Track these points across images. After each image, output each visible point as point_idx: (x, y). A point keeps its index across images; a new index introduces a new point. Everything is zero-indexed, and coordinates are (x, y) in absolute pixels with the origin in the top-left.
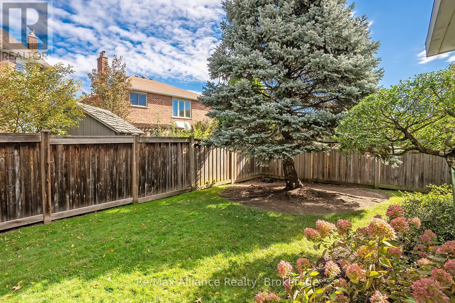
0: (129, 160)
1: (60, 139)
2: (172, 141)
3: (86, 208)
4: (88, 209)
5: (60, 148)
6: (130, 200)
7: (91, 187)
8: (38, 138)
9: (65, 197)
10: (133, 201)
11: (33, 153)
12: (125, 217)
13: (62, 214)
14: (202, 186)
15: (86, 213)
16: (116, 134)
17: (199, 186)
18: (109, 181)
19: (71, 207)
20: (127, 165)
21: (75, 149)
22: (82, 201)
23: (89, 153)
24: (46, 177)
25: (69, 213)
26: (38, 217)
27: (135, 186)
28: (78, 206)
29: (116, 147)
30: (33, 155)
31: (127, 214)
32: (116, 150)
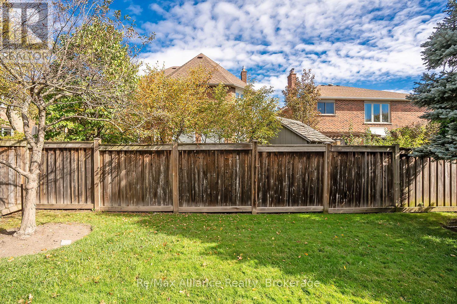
0: (321, 168)
1: (264, 148)
2: (369, 150)
3: (281, 208)
4: (283, 209)
5: (264, 155)
6: (320, 208)
7: (286, 190)
8: (250, 147)
9: (267, 196)
10: (323, 210)
11: (247, 158)
12: (316, 225)
13: (264, 209)
14: (411, 207)
15: (281, 213)
16: (308, 142)
17: (406, 206)
18: (301, 186)
19: (271, 205)
20: (318, 173)
21: (275, 156)
22: (278, 202)
23: (285, 160)
24: (255, 178)
25: (268, 209)
26: (248, 208)
27: (326, 195)
28: (275, 205)
29: (308, 155)
30: (247, 159)
31: (318, 221)
32: (309, 158)
